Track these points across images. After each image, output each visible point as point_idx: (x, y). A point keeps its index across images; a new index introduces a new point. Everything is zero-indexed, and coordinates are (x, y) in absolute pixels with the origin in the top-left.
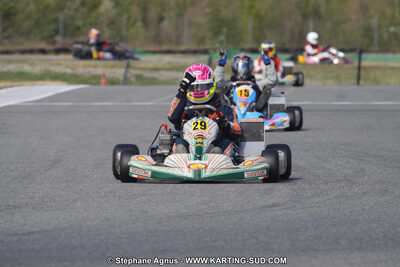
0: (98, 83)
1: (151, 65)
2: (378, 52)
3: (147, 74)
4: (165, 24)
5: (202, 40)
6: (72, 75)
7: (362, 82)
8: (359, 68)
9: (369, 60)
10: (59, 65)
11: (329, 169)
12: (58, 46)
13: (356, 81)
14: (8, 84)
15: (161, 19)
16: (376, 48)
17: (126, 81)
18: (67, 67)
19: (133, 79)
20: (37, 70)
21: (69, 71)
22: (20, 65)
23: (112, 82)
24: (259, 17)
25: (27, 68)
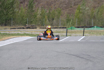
4: (54, 20)
5: (64, 25)
6: (31, 34)
11: (102, 58)
12: (27, 27)
14: (16, 37)
15: (53, 19)
18: (30, 32)
20: (22, 33)
21: (30, 33)
22: (18, 32)
24: (79, 18)
25: (20, 33)
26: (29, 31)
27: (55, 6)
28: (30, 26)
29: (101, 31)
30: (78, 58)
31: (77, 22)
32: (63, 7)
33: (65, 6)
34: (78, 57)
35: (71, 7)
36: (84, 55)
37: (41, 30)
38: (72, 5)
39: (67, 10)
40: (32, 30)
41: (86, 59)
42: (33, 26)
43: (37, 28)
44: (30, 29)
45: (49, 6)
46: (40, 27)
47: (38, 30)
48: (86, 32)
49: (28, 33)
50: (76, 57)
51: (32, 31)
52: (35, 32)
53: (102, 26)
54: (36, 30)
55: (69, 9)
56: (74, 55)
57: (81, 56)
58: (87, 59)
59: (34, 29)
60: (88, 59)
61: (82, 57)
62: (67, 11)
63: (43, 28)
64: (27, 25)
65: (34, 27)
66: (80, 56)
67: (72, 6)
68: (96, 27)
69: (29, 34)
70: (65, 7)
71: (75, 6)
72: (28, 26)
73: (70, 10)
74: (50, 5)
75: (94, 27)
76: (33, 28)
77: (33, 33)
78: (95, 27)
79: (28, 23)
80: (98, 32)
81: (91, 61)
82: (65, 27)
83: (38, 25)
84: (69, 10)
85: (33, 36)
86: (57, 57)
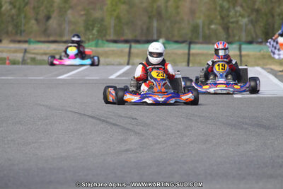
0: (4, 63)
1: (42, 51)
2: (202, 43)
3: (39, 57)
4: (51, 22)
7: (190, 65)
8: (189, 54)
9: (196, 49)
11: (167, 125)
13: (185, 64)
15: (48, 18)
16: (201, 40)
17: (24, 62)
19: (29, 61)
23: (14, 63)
24: (118, 18)
29: (176, 54)
30: (103, 125)
31: (114, 26)
34: (103, 121)
37: (13, 45)
41: (124, 128)
43: (3, 42)
46: (11, 39)
47: (6, 45)
48: (137, 54)
50: (98, 122)
56: (93, 115)
57: (111, 121)
58: (128, 129)
60: (130, 127)
61: (114, 122)
63: (19, 42)
66: (108, 120)
81: (136, 133)
83: (7, 33)
86: (47, 121)
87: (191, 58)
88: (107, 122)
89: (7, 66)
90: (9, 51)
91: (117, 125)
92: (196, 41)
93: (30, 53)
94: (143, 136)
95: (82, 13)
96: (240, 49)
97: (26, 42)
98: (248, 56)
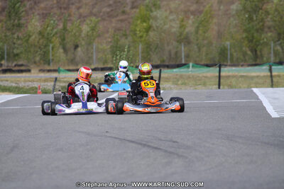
0: (36, 93)
1: (72, 79)
4: (79, 49)
5: (105, 62)
6: (16, 87)
7: (221, 87)
8: (220, 76)
9: (226, 71)
10: (7, 81)
12: (4, 68)
13: (217, 86)
15: (76, 47)
16: (229, 63)
18: (12, 82)
21: (14, 85)
23: (45, 92)
26: (8, 79)
27: (81, 10)
28: (13, 65)
29: (206, 77)
30: (145, 149)
31: (142, 53)
32: (101, 14)
33: (108, 10)
34: (145, 145)
35: (124, 12)
36: (161, 140)
37: (42, 75)
38: (125, 9)
39: (114, 20)
40: (19, 77)
41: (166, 151)
42: (22, 65)
43: (32, 71)
44: (13, 75)
45: (63, 11)
46: (40, 68)
47: (35, 75)
48: (167, 78)
49: (6, 85)
50: (140, 146)
51: (18, 79)
52: (25, 81)
53: (208, 63)
54: (29, 77)
55: (118, 18)
56: (133, 140)
57: (152, 145)
58: (170, 153)
59: (24, 74)
60: (172, 150)
61: (156, 146)
62: (113, 25)
63: (49, 71)
64: (3, 62)
65: (22, 68)
66: (150, 144)
67: (128, 9)
68: (193, 66)
69: (11, 87)
70: (108, 13)
71: (134, 10)
72: (8, 66)
73: (122, 21)
74: (65, 9)
75: (189, 67)
76: (21, 71)
77: (21, 85)
78: (191, 64)
79: (6, 57)
80: (200, 80)
81: (179, 156)
82: (109, 66)
83: (35, 63)
84: (118, 20)
85: (21, 93)
86: (88, 147)
87: (222, 81)
88: (149, 146)
89: (39, 95)
90: (40, 80)
91: (159, 149)
92: (225, 63)
93: (60, 81)
94: (187, 158)
95: (110, 40)
96: (270, 70)
97: (55, 71)
98: (279, 76)
